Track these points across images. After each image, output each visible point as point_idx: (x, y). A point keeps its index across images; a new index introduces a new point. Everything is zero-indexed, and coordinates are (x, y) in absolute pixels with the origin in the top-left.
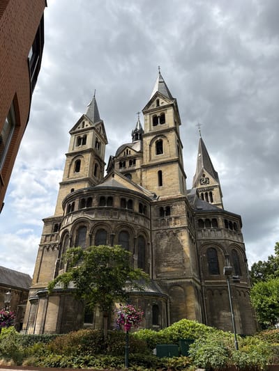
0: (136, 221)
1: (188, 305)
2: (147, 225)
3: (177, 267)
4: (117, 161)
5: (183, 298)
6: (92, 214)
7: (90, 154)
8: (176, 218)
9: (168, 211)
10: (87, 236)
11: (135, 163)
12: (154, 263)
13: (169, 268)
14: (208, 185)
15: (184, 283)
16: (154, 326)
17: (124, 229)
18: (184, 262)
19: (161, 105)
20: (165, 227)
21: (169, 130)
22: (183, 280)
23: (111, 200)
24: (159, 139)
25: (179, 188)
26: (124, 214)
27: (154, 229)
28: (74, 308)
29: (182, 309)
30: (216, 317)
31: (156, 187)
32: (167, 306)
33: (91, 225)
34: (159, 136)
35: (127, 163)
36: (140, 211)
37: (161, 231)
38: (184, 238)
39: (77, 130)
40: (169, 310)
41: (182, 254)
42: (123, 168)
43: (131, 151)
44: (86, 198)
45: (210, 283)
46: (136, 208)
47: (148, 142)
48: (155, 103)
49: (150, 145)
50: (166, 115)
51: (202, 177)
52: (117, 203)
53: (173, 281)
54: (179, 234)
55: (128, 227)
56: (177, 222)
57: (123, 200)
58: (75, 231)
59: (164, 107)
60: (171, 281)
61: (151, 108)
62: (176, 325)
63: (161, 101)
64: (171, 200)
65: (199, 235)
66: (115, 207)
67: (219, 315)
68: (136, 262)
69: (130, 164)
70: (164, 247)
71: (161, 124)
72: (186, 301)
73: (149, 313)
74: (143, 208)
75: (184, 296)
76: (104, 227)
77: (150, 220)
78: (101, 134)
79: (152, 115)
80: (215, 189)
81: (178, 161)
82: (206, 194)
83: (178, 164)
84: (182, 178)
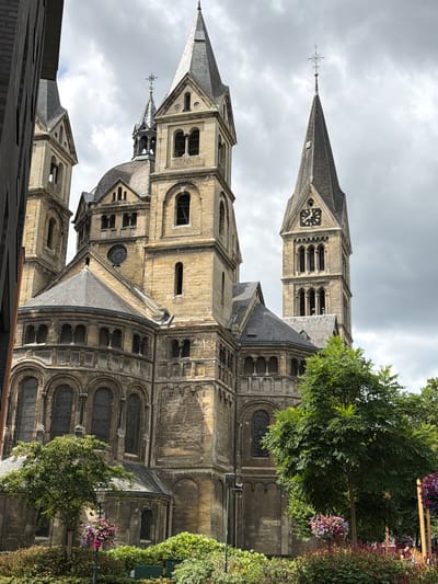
0: (127, 370)
1: (201, 510)
2: (146, 373)
3: (192, 449)
4: (97, 212)
5: (195, 498)
6: (46, 356)
7: (39, 202)
8: (198, 363)
9: (186, 348)
10: (39, 397)
11: (134, 222)
12: (154, 440)
13: (178, 449)
14: (317, 229)
15: (199, 474)
16: (142, 541)
17: (104, 384)
18: (202, 441)
19: (194, 110)
20: (178, 379)
21: (203, 175)
22: (198, 471)
23: (82, 330)
24: (182, 189)
25: (210, 304)
26: (104, 358)
27: (159, 379)
28: (21, 515)
29: (192, 515)
30: (253, 527)
31: (170, 296)
32: (168, 511)
33: (46, 377)
34: (183, 184)
35: (119, 220)
36: (135, 349)
37: (171, 385)
38: (208, 400)
40: (171, 517)
41: (202, 428)
42: (109, 230)
43: (129, 192)
44: (37, 325)
45: (251, 472)
46: (128, 346)
48: (181, 100)
49: (165, 203)
50: (202, 135)
51: (305, 207)
52: (92, 339)
53: (183, 472)
54: (200, 393)
55: (110, 380)
56: (199, 370)
57: (104, 332)
58: (17, 386)
59: (199, 116)
60: (178, 472)
61: (172, 112)
62: (170, 541)
63: (195, 98)
64: (193, 329)
65: (243, 386)
66: (89, 345)
67: (258, 524)
68: (121, 441)
69: (125, 224)
70: (173, 414)
71: (191, 154)
72: (199, 504)
73: (136, 522)
74: (140, 344)
75: (196, 496)
76: (68, 382)
77: (153, 363)
78: (62, 145)
79: (174, 129)
80: (332, 238)
81: (215, 247)
82: (311, 249)
83: (214, 253)
84: (224, 275)
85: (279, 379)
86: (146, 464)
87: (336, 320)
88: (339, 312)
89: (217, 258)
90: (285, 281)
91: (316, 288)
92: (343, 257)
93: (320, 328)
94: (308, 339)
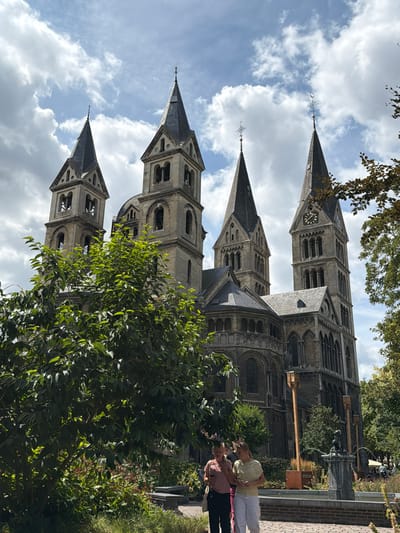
7: (75, 226)
14: (316, 226)
19: (166, 149)
21: (171, 193)
24: (159, 205)
34: (159, 202)
39: (60, 183)
47: (145, 211)
48: (159, 144)
49: (148, 216)
50: (171, 166)
51: (307, 211)
59: (170, 153)
61: (153, 153)
71: (165, 180)
78: (96, 186)
79: (154, 165)
80: (327, 231)
81: (178, 243)
82: (312, 241)
83: (177, 248)
84: (190, 262)
85: (232, 334)
87: (327, 291)
88: (334, 285)
89: (181, 251)
90: (295, 266)
91: (317, 268)
92: (338, 245)
93: (314, 297)
94: (304, 306)
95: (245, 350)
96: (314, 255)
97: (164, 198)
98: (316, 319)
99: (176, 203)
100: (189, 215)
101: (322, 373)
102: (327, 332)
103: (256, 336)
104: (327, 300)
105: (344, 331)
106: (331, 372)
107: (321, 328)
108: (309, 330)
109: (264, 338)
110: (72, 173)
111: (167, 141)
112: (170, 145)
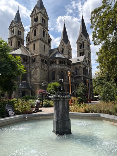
2: (27, 66)
3: (35, 79)
7: (15, 38)
8: (36, 63)
12: (30, 79)
13: (33, 80)
14: (83, 41)
19: (37, 12)
20: (33, 66)
21: (38, 25)
22: (36, 83)
25: (39, 51)
27: (30, 67)
32: (32, 91)
34: (35, 28)
37: (32, 68)
38: (38, 70)
39: (11, 27)
49: (32, 32)
50: (38, 17)
51: (80, 37)
54: (37, 68)
59: (37, 13)
60: (33, 84)
61: (33, 14)
65: (50, 67)
70: (33, 73)
71: (36, 21)
73: (21, 94)
74: (25, 60)
75: (36, 88)
77: (29, 64)
78: (21, 28)
79: (33, 18)
80: (85, 42)
81: (40, 39)
82: (82, 45)
83: (40, 41)
84: (44, 45)
85: (57, 65)
86: (28, 83)
87: (85, 57)
88: (87, 55)
89: (41, 42)
90: (77, 51)
91: (83, 52)
92: (88, 45)
93: (82, 58)
94: (79, 60)
95: (60, 69)
96: (82, 48)
97: (36, 27)
98: (82, 63)
99: (40, 28)
100: (44, 32)
101: (83, 76)
102: (84, 67)
103: (63, 65)
104: (85, 59)
105: (89, 67)
106: (85, 76)
107: (83, 65)
108: (80, 66)
109: (65, 66)
110: (14, 24)
111: (37, 10)
112: (38, 11)
